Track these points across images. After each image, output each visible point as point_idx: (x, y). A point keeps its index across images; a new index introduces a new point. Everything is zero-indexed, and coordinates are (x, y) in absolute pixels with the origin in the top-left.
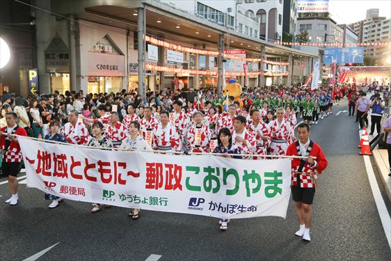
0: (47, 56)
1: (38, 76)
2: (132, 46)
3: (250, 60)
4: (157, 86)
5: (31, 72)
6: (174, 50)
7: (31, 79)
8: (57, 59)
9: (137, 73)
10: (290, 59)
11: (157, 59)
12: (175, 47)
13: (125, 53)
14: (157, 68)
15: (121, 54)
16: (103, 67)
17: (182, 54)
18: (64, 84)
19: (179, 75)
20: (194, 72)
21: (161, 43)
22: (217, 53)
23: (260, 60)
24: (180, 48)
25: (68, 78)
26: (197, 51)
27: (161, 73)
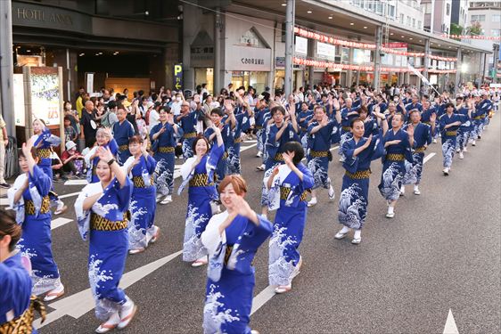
0: (192, 50)
1: (183, 71)
2: (280, 39)
3: (412, 54)
4: (306, 82)
5: (176, 67)
6: (325, 42)
7: (176, 74)
8: (202, 54)
9: (283, 68)
10: (459, 54)
11: (306, 52)
12: (326, 39)
13: (272, 46)
14: (306, 62)
15: (268, 47)
16: (248, 61)
17: (334, 47)
18: (208, 79)
19: (330, 70)
20: (347, 67)
21: (311, 35)
22: (374, 46)
23: (423, 54)
24: (332, 40)
25: (212, 73)
26: (351, 44)
27: (309, 68)
